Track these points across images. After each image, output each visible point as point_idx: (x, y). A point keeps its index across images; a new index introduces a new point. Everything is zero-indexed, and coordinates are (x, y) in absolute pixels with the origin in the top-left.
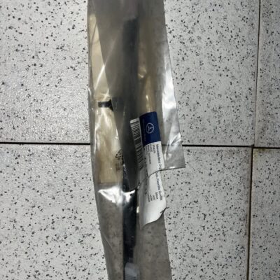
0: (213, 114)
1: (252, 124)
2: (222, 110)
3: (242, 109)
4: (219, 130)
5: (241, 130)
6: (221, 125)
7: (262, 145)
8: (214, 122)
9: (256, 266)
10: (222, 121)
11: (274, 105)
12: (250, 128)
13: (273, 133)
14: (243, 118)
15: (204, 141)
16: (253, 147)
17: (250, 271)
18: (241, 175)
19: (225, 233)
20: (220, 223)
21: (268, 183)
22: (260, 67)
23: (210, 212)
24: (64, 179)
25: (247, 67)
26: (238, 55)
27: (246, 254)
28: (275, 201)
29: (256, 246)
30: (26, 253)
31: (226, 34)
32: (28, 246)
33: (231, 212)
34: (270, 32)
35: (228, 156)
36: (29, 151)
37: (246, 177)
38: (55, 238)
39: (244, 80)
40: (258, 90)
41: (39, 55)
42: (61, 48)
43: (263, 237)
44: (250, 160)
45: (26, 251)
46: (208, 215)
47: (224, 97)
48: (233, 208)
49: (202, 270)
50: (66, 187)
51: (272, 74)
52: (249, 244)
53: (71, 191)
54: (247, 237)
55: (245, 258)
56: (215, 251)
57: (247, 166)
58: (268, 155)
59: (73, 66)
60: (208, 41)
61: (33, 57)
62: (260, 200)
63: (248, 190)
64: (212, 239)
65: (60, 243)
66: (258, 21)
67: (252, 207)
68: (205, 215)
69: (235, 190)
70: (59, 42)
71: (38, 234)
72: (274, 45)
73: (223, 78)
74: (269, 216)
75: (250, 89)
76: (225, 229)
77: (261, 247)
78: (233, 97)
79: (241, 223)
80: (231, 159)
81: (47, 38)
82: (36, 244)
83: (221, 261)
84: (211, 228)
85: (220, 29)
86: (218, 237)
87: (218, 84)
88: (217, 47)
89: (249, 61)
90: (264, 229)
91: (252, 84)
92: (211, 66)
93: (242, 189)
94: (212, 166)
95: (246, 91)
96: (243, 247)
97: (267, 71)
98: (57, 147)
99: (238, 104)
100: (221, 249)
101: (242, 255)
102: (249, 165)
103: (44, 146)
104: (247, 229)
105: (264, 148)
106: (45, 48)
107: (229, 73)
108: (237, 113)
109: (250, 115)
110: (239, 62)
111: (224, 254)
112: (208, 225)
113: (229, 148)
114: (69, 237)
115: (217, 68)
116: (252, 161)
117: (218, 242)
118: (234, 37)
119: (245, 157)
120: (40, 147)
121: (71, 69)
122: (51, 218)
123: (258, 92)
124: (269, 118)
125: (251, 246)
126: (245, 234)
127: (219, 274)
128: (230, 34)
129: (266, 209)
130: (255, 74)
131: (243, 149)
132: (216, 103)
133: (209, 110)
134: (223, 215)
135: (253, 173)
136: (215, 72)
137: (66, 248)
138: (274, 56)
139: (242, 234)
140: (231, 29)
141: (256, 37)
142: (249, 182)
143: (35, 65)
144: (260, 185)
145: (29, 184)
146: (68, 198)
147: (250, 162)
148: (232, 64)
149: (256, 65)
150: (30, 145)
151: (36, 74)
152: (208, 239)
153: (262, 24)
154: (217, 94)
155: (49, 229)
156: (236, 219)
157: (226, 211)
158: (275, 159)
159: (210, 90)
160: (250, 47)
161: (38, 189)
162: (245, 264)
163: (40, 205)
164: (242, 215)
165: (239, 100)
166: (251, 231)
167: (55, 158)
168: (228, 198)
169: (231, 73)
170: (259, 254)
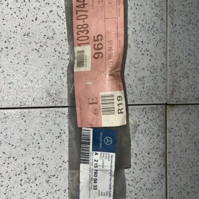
0: (139, 82)
1: (165, 88)
2: (145, 79)
3: (159, 78)
4: (143, 93)
5: (158, 93)
6: (144, 90)
7: (172, 103)
8: (140, 88)
9: (172, 188)
10: (145, 87)
11: (179, 75)
12: (164, 91)
13: (179, 94)
14: (159, 84)
15: (133, 101)
16: (166, 104)
17: (168, 191)
18: (159, 125)
19: (151, 166)
20: (147, 159)
21: (177, 129)
22: (168, 49)
23: (140, 152)
24: (33, 134)
25: (160, 49)
26: (154, 40)
27: (165, 180)
28: (182, 141)
29: (171, 174)
30: (5, 194)
31: (145, 25)
32: (6, 188)
33: (154, 151)
34: (174, 24)
35: (150, 111)
36: (5, 114)
37: (163, 126)
38: (28, 180)
39: (159, 58)
40: (168, 64)
41: (10, 40)
42: (27, 35)
43: (175, 167)
44: (165, 114)
45: (5, 192)
46: (138, 155)
47: (146, 69)
48: (155, 148)
49: (136, 194)
50: (34, 141)
51: (176, 54)
52: (166, 172)
53: (39, 143)
54: (165, 168)
55: (164, 183)
56: (144, 180)
57: (163, 118)
58: (177, 110)
59: (37, 48)
60: (134, 30)
61: (5, 42)
62: (172, 142)
63: (164, 135)
64: (141, 171)
65: (31, 184)
66: (166, 17)
67: (168, 146)
68: (136, 154)
69: (156, 135)
70: (26, 30)
71: (14, 178)
72: (177, 34)
73: (145, 57)
74: (178, 152)
75: (163, 64)
76: (150, 164)
77: (174, 174)
78: (152, 70)
79: (161, 158)
80: (152, 113)
81: (16, 27)
82: (12, 187)
83: (149, 186)
84: (140, 163)
85: (142, 22)
86: (145, 170)
87: (142, 60)
88: (140, 35)
89: (161, 44)
90: (175, 161)
91: (164, 60)
92: (136, 48)
93: (160, 134)
94: (140, 119)
95: (160, 65)
96: (162, 175)
97: (173, 52)
98: (26, 110)
99: (155, 74)
100: (148, 178)
101: (162, 181)
102: (164, 117)
103: (17, 110)
104: (165, 162)
105: (173, 105)
106: (14, 35)
107: (148, 53)
108: (155, 81)
109: (164, 82)
110: (155, 45)
111: (150, 181)
112: (138, 162)
113: (151, 106)
114: (38, 179)
115: (140, 49)
116: (166, 114)
117: (146, 173)
118: (151, 28)
119: (162, 112)
120: (13, 111)
121: (35, 51)
122: (24, 165)
123: (168, 66)
124: (176, 84)
125: (168, 174)
126: (164, 166)
127: (147, 196)
128: (148, 26)
129: (176, 147)
130: (165, 54)
131: (159, 106)
132: (141, 74)
133: (136, 79)
134: (149, 153)
135: (167, 123)
136: (139, 52)
137: (36, 187)
138: (177, 41)
139: (162, 166)
140: (148, 22)
141: (165, 28)
142: (165, 129)
143: (7, 48)
144: (172, 130)
145: (5, 140)
146: (37, 148)
147: (165, 115)
148: (150, 47)
149: (166, 47)
150: (5, 110)
151: (8, 55)
152: (139, 171)
153: (169, 19)
154: (141, 68)
155: (23, 174)
156: (157, 155)
157: (150, 151)
158: (181, 112)
159: (136, 66)
160: (162, 35)
161: (12, 144)
162: (164, 187)
163: (15, 156)
164: (161, 152)
165: (156, 72)
166: (167, 164)
167: (25, 119)
168: (151, 141)
169: (150, 53)
170: (173, 179)
